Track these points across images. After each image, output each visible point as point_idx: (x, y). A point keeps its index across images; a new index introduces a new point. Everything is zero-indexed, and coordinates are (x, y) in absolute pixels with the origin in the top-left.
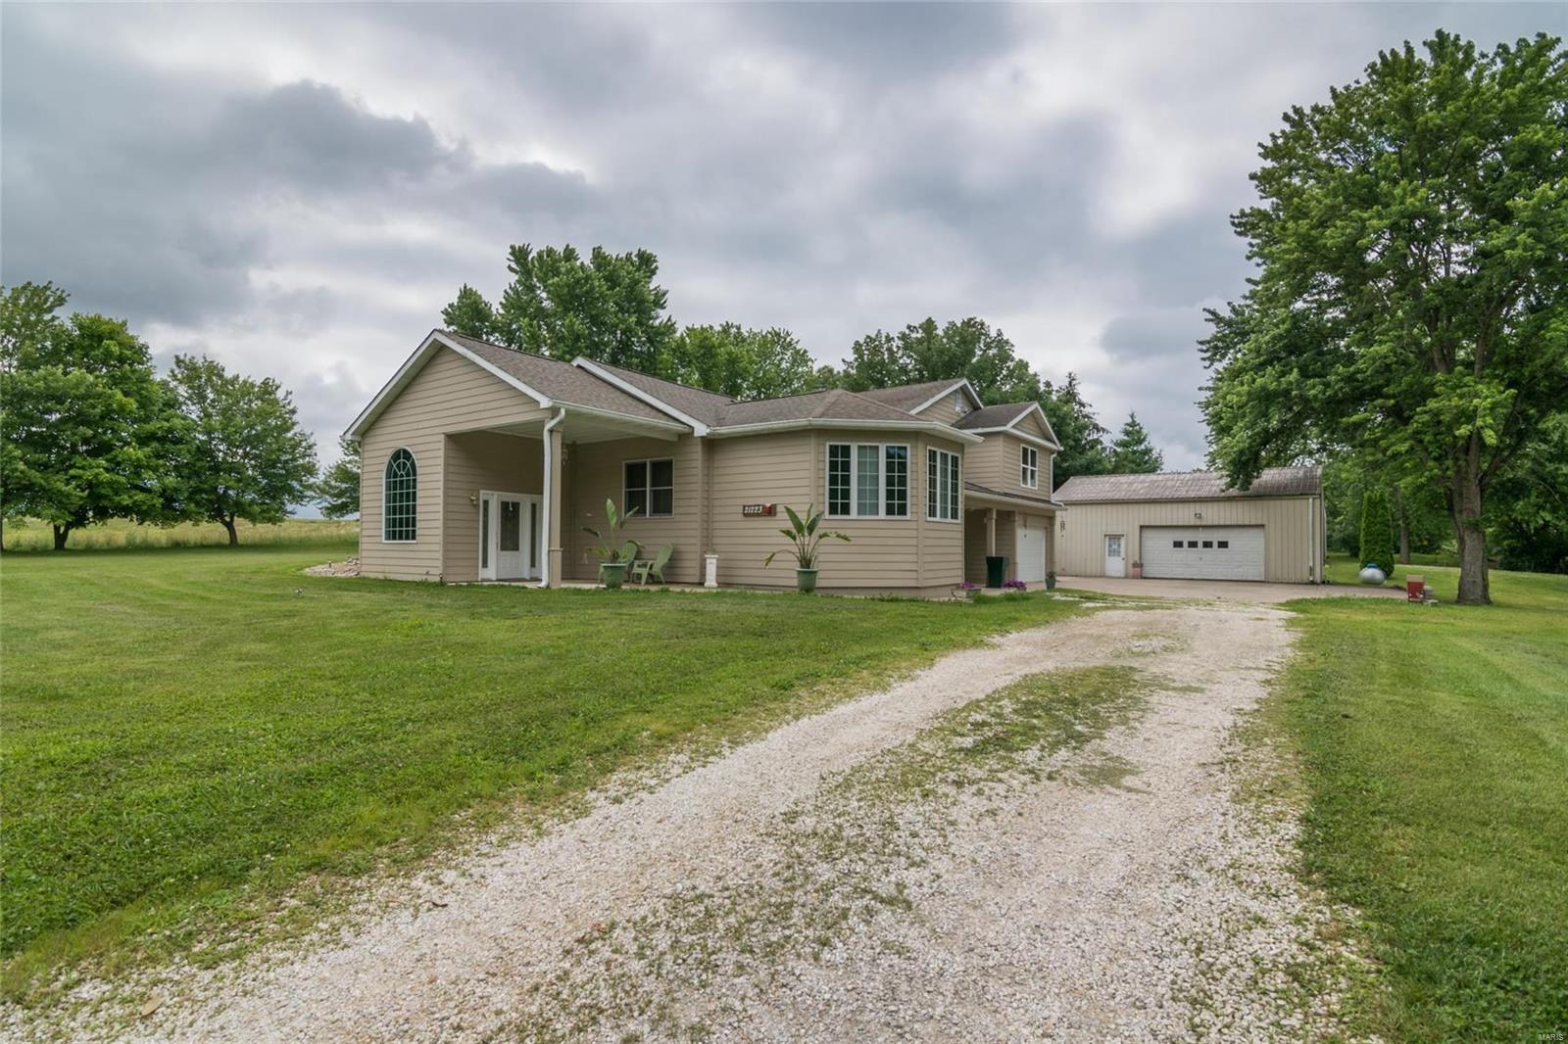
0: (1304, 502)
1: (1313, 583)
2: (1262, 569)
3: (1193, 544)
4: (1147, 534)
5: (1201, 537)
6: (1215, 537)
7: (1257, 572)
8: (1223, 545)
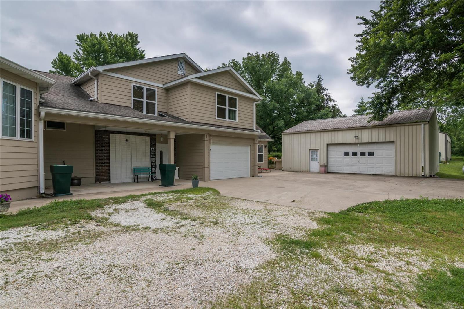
0: (418, 127)
1: (424, 177)
2: (393, 168)
3: (355, 154)
4: (331, 148)
5: (359, 149)
6: (367, 149)
7: (390, 170)
8: (371, 154)
